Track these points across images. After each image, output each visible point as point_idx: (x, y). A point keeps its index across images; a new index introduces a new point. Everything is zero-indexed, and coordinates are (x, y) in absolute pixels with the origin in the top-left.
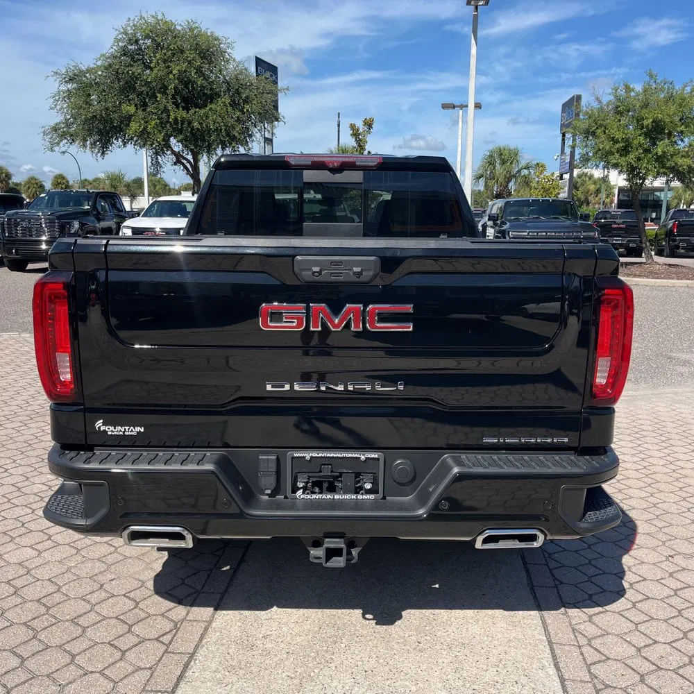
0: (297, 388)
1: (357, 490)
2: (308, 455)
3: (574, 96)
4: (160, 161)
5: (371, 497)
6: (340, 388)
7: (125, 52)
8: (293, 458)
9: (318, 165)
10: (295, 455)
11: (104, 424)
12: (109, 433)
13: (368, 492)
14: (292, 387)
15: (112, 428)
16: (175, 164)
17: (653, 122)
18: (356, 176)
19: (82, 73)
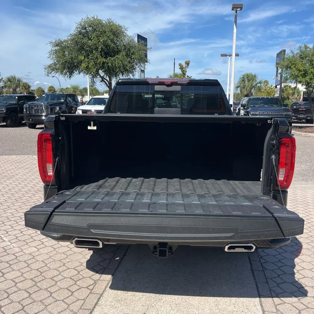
3: (282, 50)
4: (95, 80)
7: (80, 33)
9: (161, 83)
16: (101, 81)
18: (178, 88)
19: (62, 42)
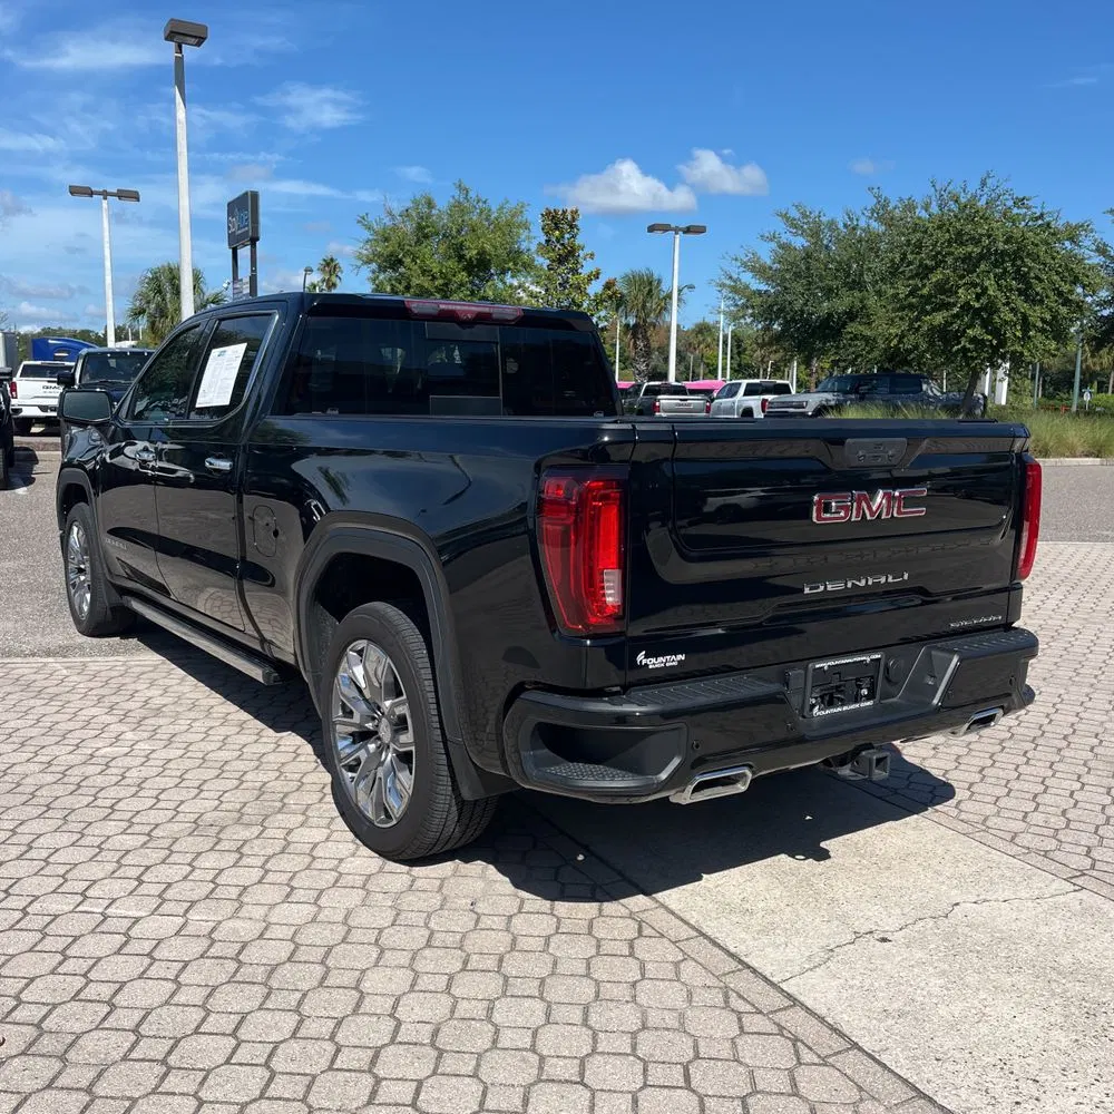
0: (829, 588)
1: (857, 699)
2: (825, 665)
3: (246, 193)
5: (869, 703)
6: (863, 583)
8: (815, 669)
9: (446, 315)
10: (817, 666)
11: (646, 657)
12: (650, 667)
13: (868, 698)
14: (826, 587)
15: (653, 660)
17: (478, 254)
